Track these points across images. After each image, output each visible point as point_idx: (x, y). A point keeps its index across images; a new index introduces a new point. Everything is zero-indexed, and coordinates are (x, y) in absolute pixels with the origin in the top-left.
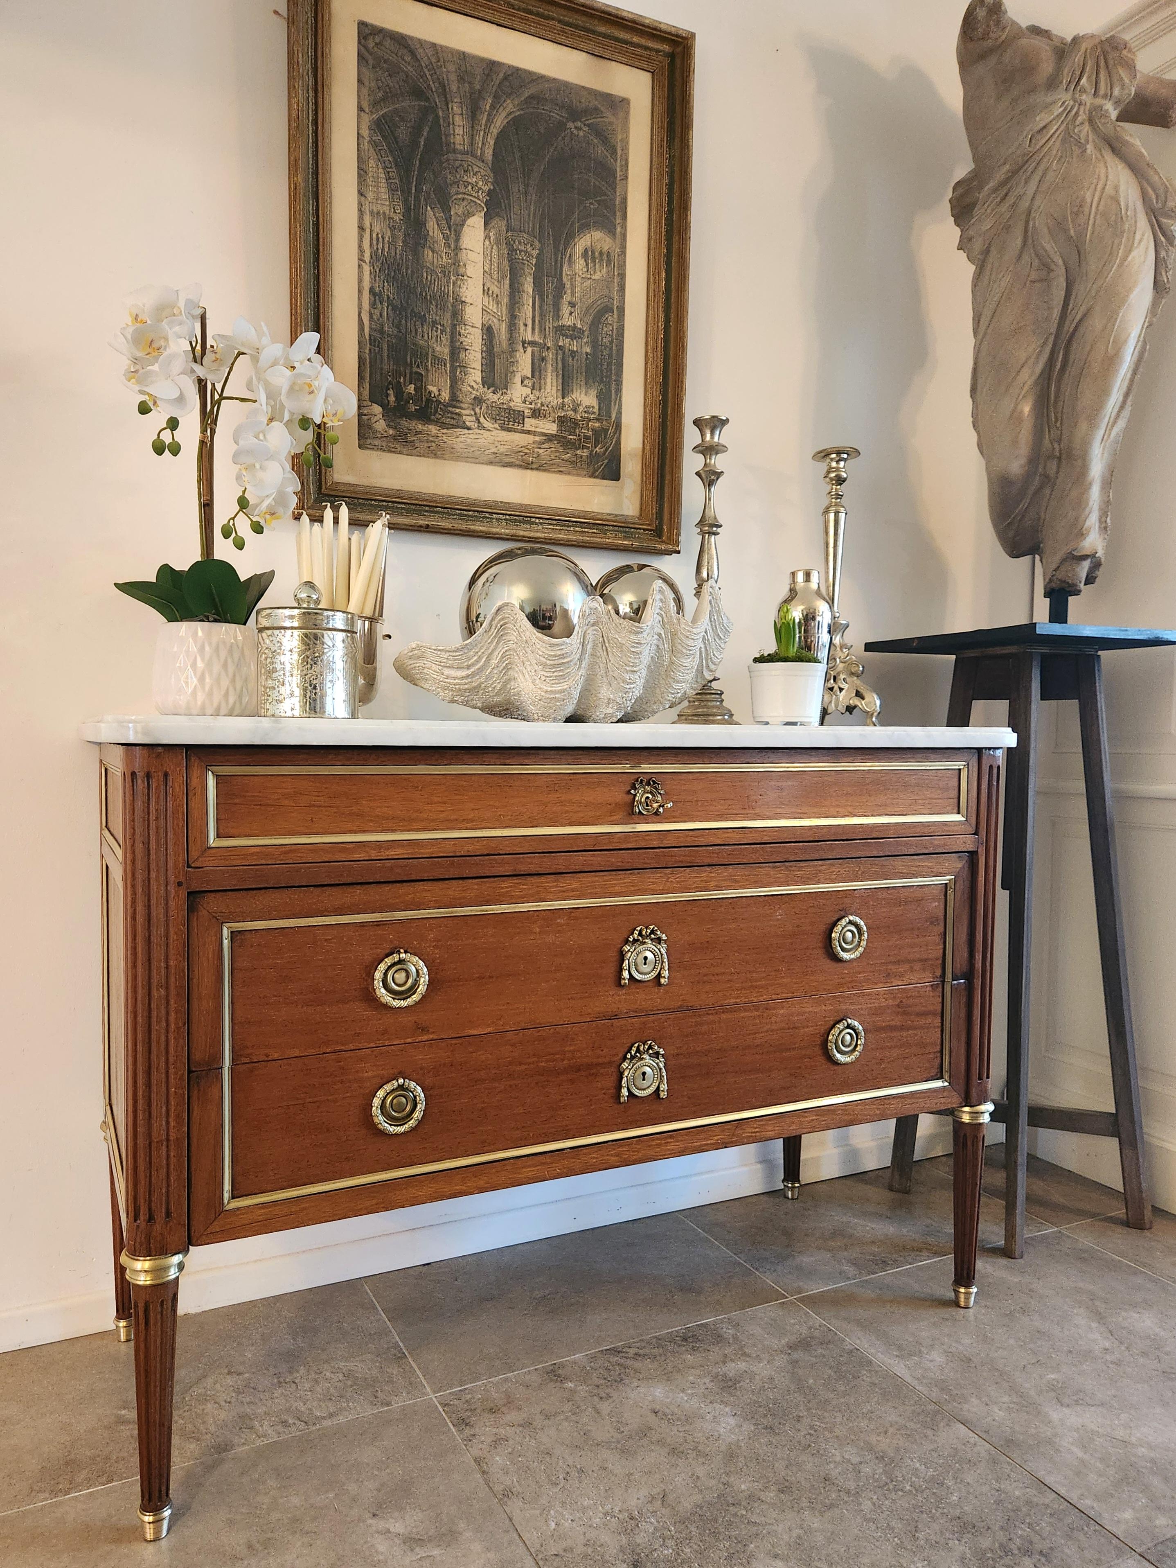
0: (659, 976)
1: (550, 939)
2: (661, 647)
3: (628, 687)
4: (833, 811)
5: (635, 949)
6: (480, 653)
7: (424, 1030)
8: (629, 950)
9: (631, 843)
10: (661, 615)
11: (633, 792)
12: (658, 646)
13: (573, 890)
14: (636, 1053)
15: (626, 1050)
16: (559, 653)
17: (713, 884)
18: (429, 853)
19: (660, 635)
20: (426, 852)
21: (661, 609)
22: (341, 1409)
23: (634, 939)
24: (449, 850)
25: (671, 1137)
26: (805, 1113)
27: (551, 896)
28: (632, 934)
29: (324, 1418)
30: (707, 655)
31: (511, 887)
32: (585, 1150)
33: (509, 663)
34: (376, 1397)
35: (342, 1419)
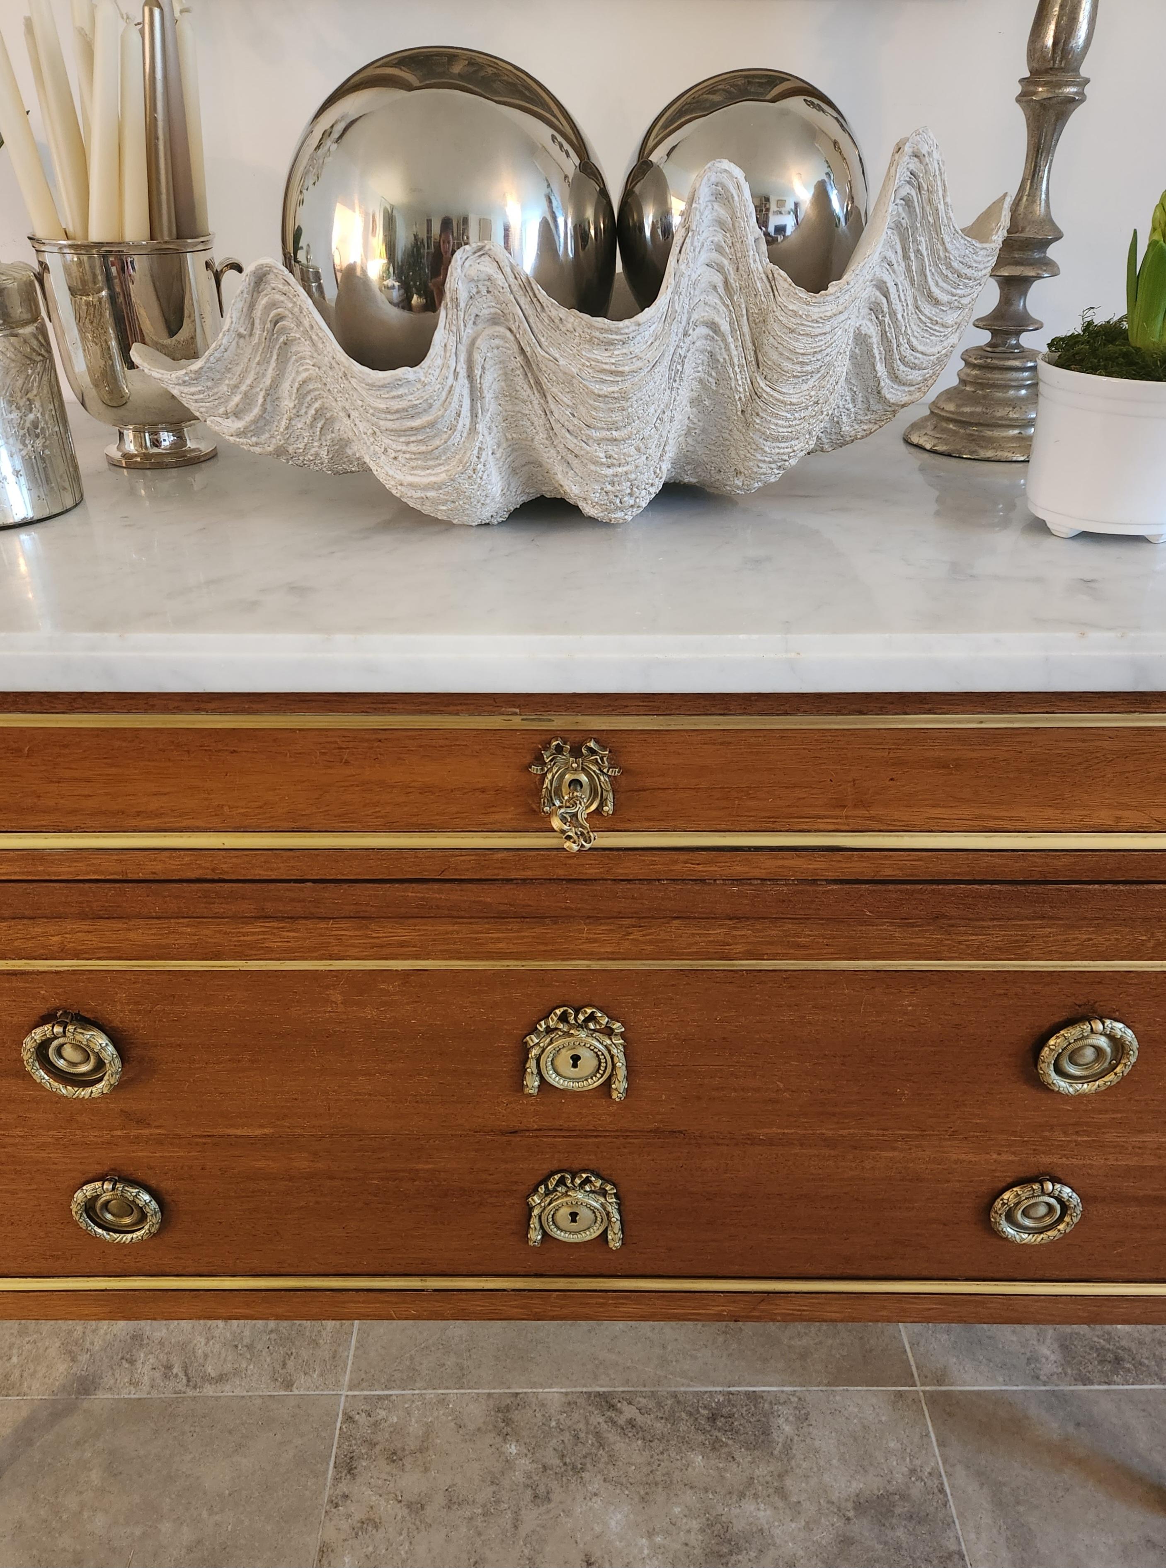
0: (608, 1083)
1: (369, 1013)
2: (722, 356)
3: (610, 472)
4: (1104, 816)
5: (551, 1042)
6: (243, 388)
7: (141, 1122)
8: (538, 1044)
9: (531, 869)
10: (720, 269)
11: (535, 769)
12: (711, 354)
13: (402, 944)
14: (557, 1185)
15: (540, 1178)
16: (396, 405)
17: (740, 948)
18: (69, 873)
19: (713, 326)
20: (65, 871)
21: (719, 249)
22: (236, 1372)
23: (548, 1027)
24: (111, 869)
25: (626, 1298)
26: (915, 1298)
27: (352, 952)
28: (546, 1017)
29: (211, 1380)
30: (888, 351)
31: (264, 933)
32: (463, 1296)
33: (322, 408)
34: (284, 1365)
35: (227, 1390)
